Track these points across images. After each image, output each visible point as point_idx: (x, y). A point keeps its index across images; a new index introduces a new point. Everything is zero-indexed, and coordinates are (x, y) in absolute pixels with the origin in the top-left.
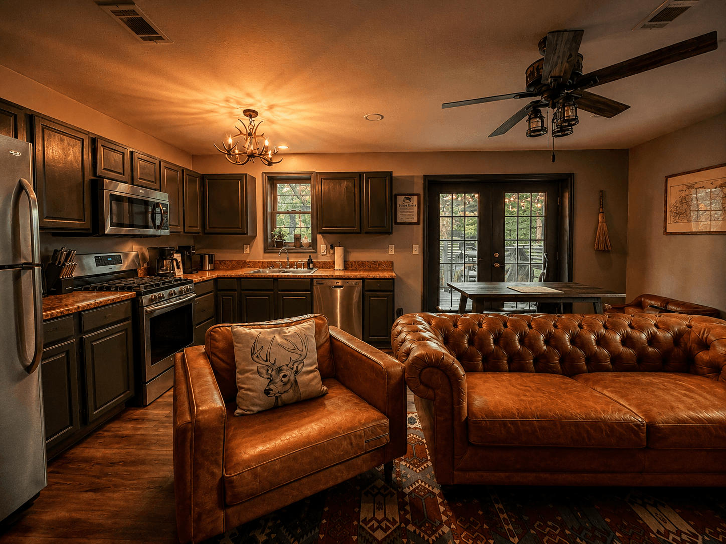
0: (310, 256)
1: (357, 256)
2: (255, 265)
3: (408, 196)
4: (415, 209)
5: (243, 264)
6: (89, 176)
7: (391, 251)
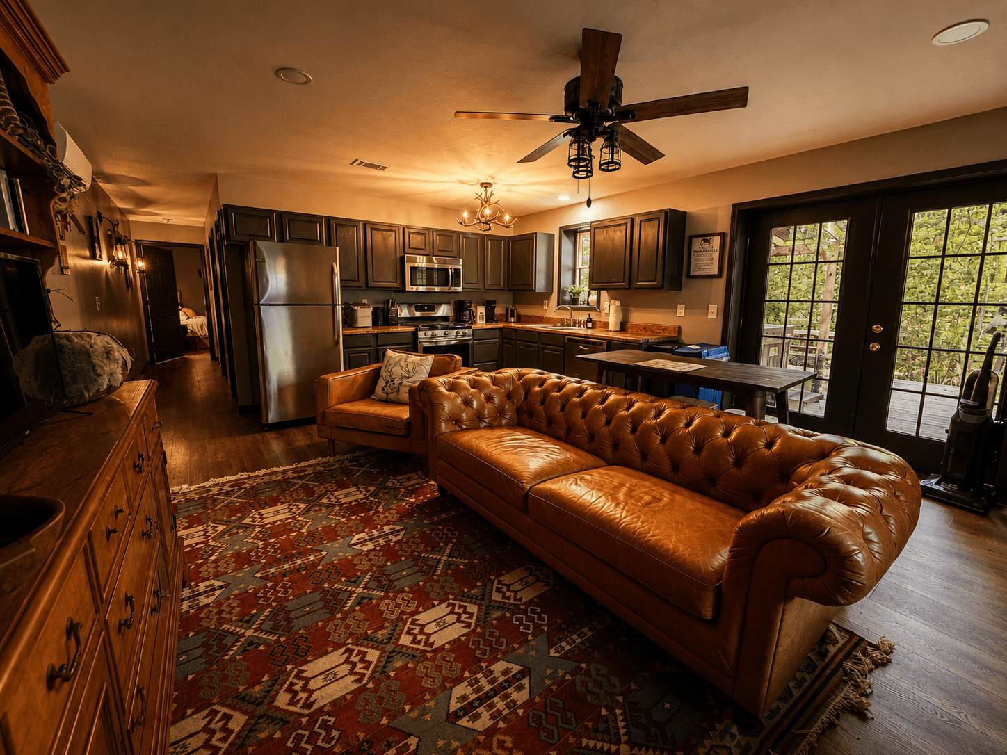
0: (589, 314)
1: (639, 317)
2: (548, 321)
3: (707, 237)
4: (716, 255)
5: (540, 320)
6: (399, 254)
7: (681, 312)
